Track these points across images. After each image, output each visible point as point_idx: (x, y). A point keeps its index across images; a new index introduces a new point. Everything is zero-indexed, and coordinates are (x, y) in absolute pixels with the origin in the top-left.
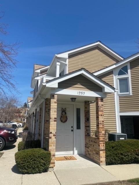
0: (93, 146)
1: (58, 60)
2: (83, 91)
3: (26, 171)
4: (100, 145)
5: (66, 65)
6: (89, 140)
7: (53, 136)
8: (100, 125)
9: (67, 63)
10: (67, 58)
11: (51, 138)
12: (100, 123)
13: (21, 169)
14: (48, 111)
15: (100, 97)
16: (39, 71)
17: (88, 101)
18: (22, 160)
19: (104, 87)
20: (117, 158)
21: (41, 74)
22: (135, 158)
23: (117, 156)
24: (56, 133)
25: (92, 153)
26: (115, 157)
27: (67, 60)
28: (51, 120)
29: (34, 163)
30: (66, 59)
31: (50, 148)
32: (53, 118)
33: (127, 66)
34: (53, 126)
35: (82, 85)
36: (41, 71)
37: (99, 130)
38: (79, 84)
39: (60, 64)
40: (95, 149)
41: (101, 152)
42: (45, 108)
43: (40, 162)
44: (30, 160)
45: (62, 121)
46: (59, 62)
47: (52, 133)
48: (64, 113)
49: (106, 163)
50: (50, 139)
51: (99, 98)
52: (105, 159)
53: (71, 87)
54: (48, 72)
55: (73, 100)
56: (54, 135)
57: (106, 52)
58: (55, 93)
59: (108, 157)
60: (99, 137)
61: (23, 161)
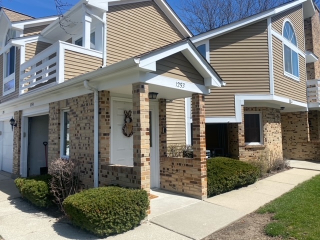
0: (184, 171)
1: (88, 11)
2: (183, 82)
3: (110, 231)
4: (202, 169)
5: (103, 24)
6: (173, 164)
7: (145, 160)
8: (201, 138)
9: (104, 20)
10: (105, 11)
11: (143, 164)
12: (201, 135)
13: (100, 229)
14: (105, 115)
15: (202, 93)
16: (21, 26)
17: (165, 100)
18: (105, 212)
19: (210, 78)
20: (221, 186)
21: (24, 33)
22: (239, 182)
23: (220, 183)
24: (149, 156)
25: (181, 184)
26: (219, 184)
27: (105, 14)
28: (141, 132)
29: (127, 213)
30: (103, 13)
31: (142, 182)
32: (145, 129)
33: (205, 45)
34: (145, 142)
35: (180, 70)
36: (25, 26)
37: (200, 146)
38: (177, 68)
39: (92, 20)
40: (189, 176)
41: (203, 180)
42: (100, 109)
43: (135, 209)
44: (118, 210)
45: (126, 135)
46: (89, 15)
47: (145, 155)
48: (128, 120)
49: (208, 194)
50: (142, 167)
51: (200, 95)
52: (206, 189)
53: (167, 73)
54: (45, 33)
55: (154, 96)
56: (148, 159)
57: (165, 15)
58: (147, 82)
59: (210, 185)
60: (200, 157)
61: (107, 214)
